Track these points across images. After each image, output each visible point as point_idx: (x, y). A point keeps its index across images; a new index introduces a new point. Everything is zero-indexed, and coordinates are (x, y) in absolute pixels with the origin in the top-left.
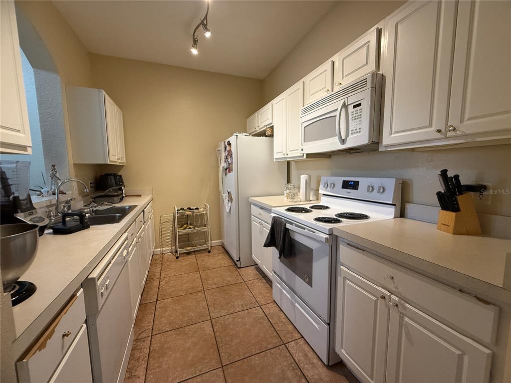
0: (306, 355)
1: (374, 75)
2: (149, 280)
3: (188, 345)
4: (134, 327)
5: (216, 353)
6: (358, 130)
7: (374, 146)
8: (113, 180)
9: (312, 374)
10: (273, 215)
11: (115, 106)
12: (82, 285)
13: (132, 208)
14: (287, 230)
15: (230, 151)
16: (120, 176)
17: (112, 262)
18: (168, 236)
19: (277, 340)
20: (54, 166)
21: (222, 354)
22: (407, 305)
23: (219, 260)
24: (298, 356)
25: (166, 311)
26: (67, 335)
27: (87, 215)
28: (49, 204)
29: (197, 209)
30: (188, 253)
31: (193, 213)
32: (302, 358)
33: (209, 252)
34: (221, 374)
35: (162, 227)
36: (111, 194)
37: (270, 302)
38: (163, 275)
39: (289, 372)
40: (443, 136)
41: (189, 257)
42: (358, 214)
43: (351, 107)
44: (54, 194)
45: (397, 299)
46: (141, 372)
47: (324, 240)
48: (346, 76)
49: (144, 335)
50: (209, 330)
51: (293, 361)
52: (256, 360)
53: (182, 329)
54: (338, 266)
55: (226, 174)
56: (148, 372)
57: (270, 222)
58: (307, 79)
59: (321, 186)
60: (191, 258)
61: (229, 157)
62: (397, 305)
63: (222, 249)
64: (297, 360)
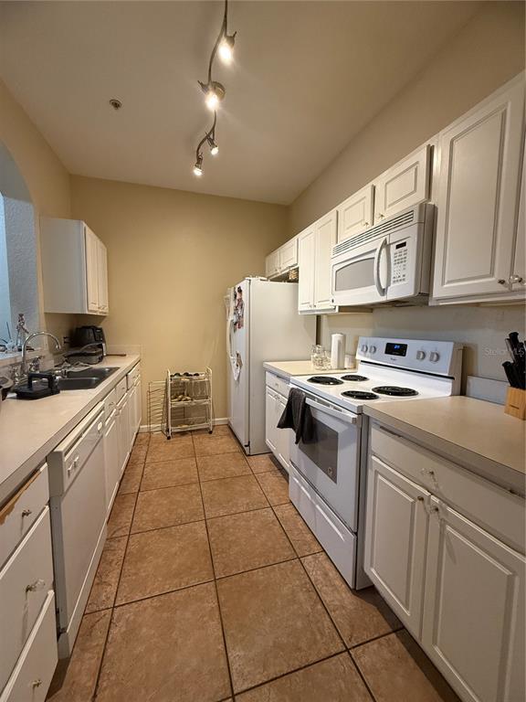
0: (326, 575)
1: (423, 207)
2: (130, 464)
3: (174, 550)
4: (108, 522)
5: (209, 562)
6: (402, 278)
7: (421, 299)
8: (92, 335)
9: (332, 599)
10: (291, 386)
11: (98, 241)
12: (46, 459)
13: (112, 370)
14: (306, 407)
15: (240, 300)
16: (101, 329)
17: (84, 436)
18: (158, 409)
19: (290, 553)
20: (21, 315)
21: (216, 565)
22: (449, 509)
23: (223, 443)
24: (316, 575)
25: (150, 505)
26: (28, 514)
27: (57, 378)
28: (13, 362)
29: (197, 375)
30: (183, 433)
31: (191, 380)
32: (320, 578)
33: (211, 432)
34: (213, 589)
35: (152, 396)
36: (88, 352)
37: (284, 502)
38: (148, 460)
39: (301, 594)
40: (507, 289)
41: (184, 438)
42: (402, 389)
43: (393, 247)
44: (20, 350)
45: (438, 501)
46: (113, 579)
47: (351, 421)
48: (389, 206)
49: (120, 533)
50: (202, 533)
51: (307, 580)
52: (259, 576)
53: (168, 530)
54: (369, 456)
55: (235, 331)
56: (122, 580)
57: (287, 394)
58: (341, 207)
59: (359, 350)
60: (186, 440)
61: (239, 308)
62: (437, 510)
63: (228, 430)
64: (313, 580)
